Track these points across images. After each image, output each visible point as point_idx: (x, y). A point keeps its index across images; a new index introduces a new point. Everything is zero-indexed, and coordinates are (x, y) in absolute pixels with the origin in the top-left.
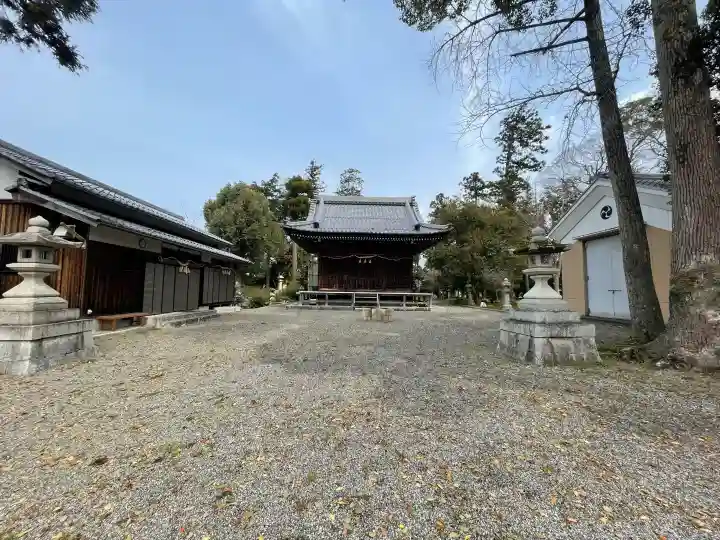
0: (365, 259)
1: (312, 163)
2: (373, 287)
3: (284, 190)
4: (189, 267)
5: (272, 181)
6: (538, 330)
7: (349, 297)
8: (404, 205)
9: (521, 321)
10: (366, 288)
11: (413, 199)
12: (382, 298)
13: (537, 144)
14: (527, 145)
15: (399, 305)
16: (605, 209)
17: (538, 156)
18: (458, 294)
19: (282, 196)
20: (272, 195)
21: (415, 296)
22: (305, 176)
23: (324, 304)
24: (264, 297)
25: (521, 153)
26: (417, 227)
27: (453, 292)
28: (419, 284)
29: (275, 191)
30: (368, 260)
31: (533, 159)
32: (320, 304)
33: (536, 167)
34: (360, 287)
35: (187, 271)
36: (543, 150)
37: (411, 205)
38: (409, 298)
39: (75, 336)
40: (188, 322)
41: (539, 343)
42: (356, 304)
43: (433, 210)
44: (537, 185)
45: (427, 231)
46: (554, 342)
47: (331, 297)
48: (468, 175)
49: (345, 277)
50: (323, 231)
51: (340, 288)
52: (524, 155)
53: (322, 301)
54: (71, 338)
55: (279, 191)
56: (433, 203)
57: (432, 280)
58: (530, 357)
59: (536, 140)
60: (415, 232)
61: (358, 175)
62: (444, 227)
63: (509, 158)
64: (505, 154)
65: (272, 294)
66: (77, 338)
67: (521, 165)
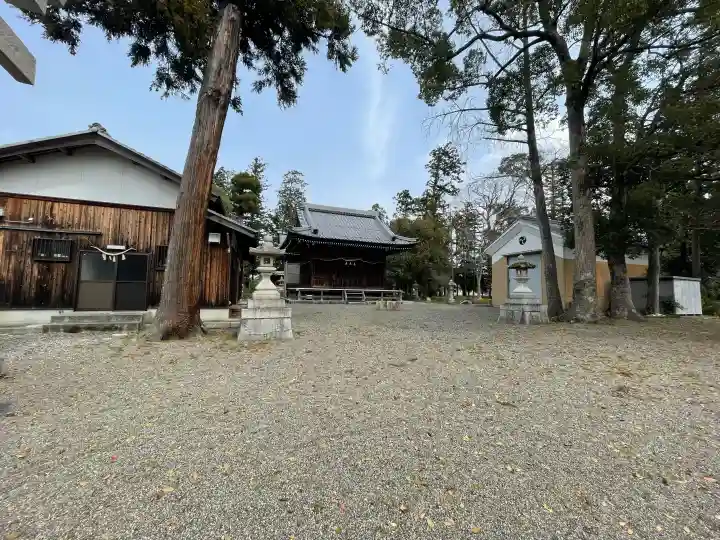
0: (349, 261)
1: (256, 160)
2: (359, 285)
6: (527, 308)
8: (374, 218)
9: (514, 304)
12: (367, 294)
13: (456, 175)
14: (448, 174)
16: (522, 238)
17: (455, 183)
21: (389, 292)
22: (249, 173)
23: (320, 299)
25: (445, 180)
26: (393, 239)
30: (353, 263)
31: (453, 187)
32: (315, 299)
33: (454, 192)
34: (350, 286)
36: (460, 181)
41: (527, 314)
42: (348, 299)
44: (452, 206)
46: (533, 314)
47: (325, 293)
48: (400, 192)
49: (334, 277)
52: (445, 182)
53: (318, 297)
58: (523, 321)
59: (455, 172)
61: (301, 178)
62: (412, 240)
63: (436, 183)
64: (433, 179)
67: (442, 188)
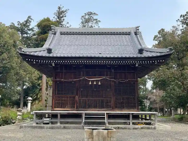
0: (94, 80)
2: (102, 107)
3: (36, 30)
5: (27, 22)
7: (79, 116)
8: (129, 34)
10: (95, 107)
11: (137, 28)
15: (125, 123)
18: (180, 111)
19: (34, 35)
20: (27, 33)
21: (142, 114)
22: (53, 18)
23: (57, 123)
24: (12, 115)
26: (141, 51)
27: (176, 110)
28: (147, 103)
29: (29, 30)
30: (97, 81)
32: (52, 123)
34: (90, 107)
37: (136, 34)
38: (136, 117)
42: (85, 123)
43: (157, 42)
45: (150, 55)
47: (63, 116)
50: (55, 55)
51: (72, 107)
53: (54, 120)
55: (32, 30)
56: (156, 37)
57: (158, 100)
60: (139, 56)
61: (95, 17)
62: (165, 51)
65: (19, 113)
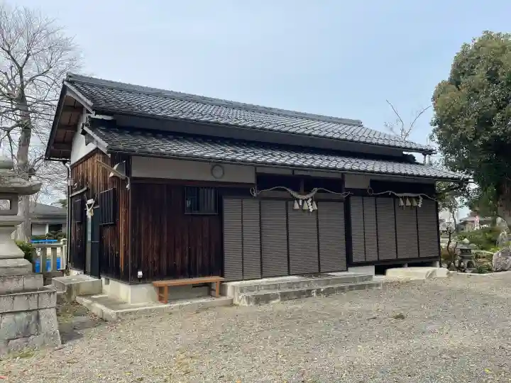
4: (316, 200)
35: (310, 206)
39: (24, 315)
40: (285, 296)
54: (18, 317)
66: (30, 318)
